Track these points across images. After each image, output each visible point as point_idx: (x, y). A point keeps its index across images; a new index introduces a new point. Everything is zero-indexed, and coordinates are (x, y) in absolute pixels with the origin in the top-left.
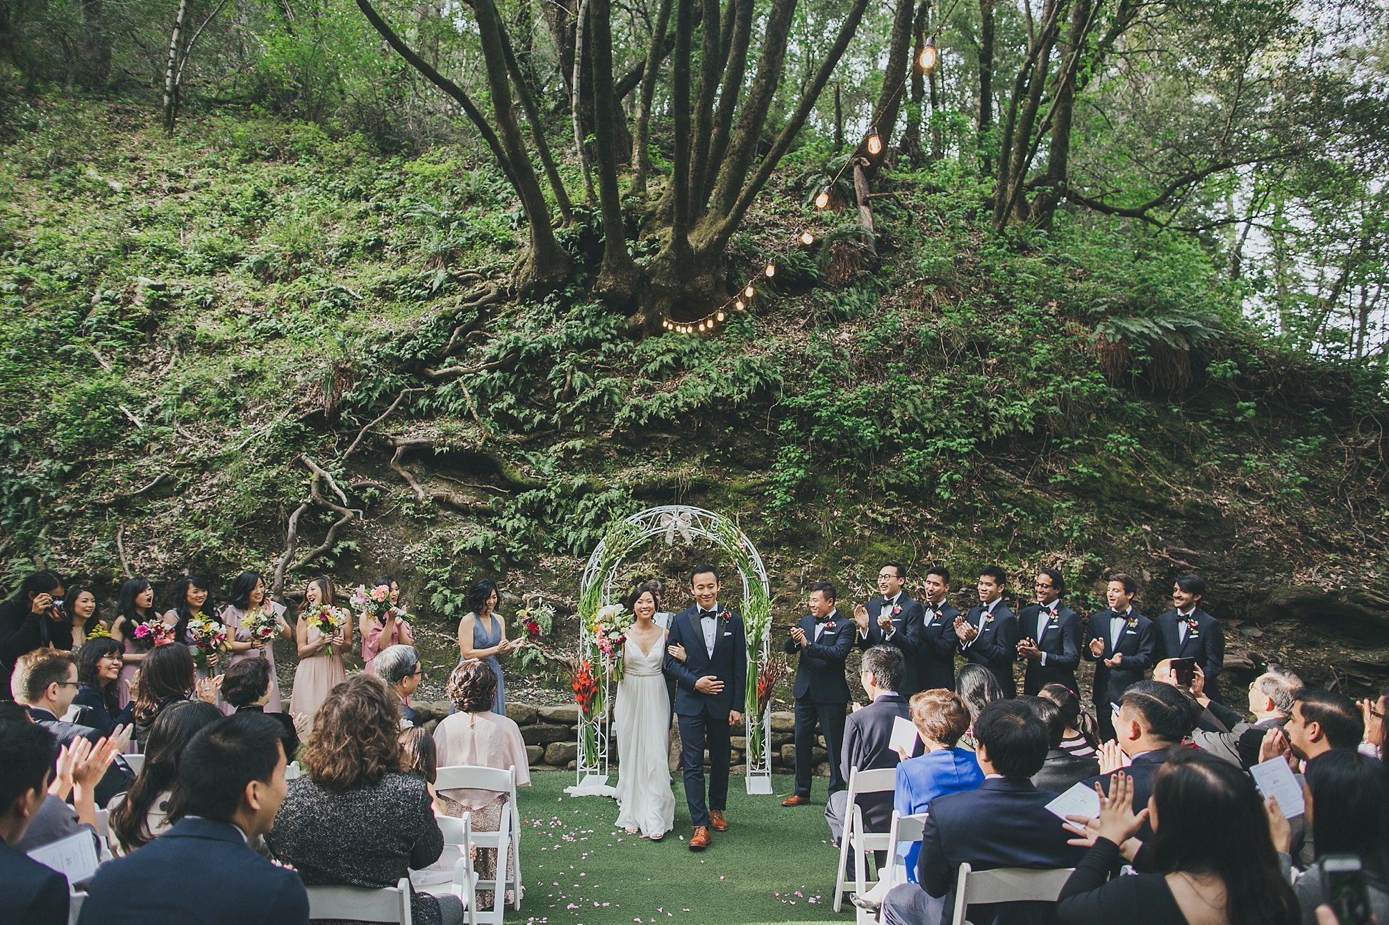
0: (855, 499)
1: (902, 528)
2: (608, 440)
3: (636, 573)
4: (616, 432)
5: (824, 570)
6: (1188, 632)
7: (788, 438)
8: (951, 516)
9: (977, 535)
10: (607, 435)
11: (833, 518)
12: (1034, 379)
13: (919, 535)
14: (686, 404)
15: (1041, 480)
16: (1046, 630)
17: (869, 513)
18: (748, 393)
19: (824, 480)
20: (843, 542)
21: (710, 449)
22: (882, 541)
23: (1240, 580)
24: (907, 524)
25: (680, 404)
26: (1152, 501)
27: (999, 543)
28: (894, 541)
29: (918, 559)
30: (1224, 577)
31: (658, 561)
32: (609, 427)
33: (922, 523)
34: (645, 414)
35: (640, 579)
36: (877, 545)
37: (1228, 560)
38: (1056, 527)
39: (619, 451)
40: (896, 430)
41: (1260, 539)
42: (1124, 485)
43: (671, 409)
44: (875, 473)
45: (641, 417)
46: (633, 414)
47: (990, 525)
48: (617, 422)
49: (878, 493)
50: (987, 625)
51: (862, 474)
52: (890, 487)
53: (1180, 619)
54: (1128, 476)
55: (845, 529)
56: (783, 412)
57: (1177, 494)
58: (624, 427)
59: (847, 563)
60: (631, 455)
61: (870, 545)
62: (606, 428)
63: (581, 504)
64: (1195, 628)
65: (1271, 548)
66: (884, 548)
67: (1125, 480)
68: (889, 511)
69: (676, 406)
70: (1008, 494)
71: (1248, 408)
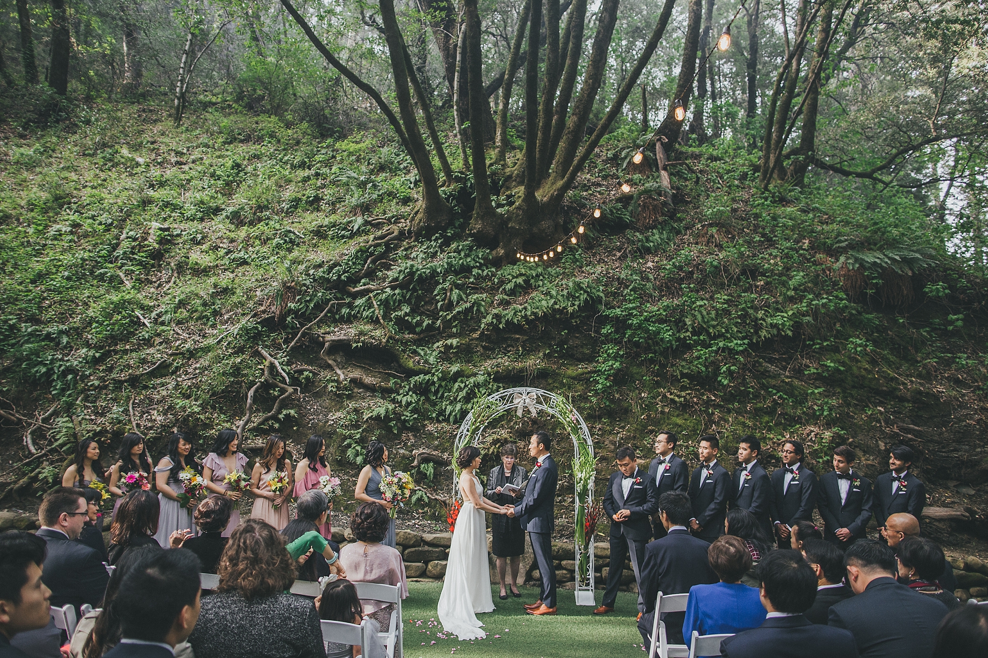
0: (658, 385)
1: (693, 407)
2: (477, 339)
3: (495, 436)
4: (482, 333)
5: (634, 437)
6: (899, 489)
7: (608, 339)
8: (730, 398)
9: (750, 412)
10: (476, 335)
11: (641, 398)
12: (792, 297)
13: (706, 412)
14: (533, 313)
15: (798, 373)
16: (790, 485)
17: (668, 395)
18: (579, 306)
19: (634, 370)
20: (649, 416)
21: (550, 346)
22: (678, 416)
23: (956, 450)
24: (697, 404)
25: (529, 313)
26: (885, 388)
27: (766, 419)
28: (687, 416)
29: (705, 429)
30: (943, 447)
31: (511, 428)
32: (477, 330)
33: (708, 403)
34: (503, 321)
35: (498, 441)
36: (674, 419)
37: (946, 435)
38: (811, 408)
39: (484, 347)
40: (688, 334)
41: (971, 419)
42: (863, 376)
43: (522, 317)
44: (672, 366)
45: (500, 323)
46: (495, 321)
47: (759, 405)
48: (483, 326)
49: (675, 381)
51: (663, 366)
52: (683, 375)
53: (894, 479)
54: (865, 369)
55: (650, 407)
56: (604, 320)
57: (904, 384)
58: (488, 330)
59: (651, 431)
60: (493, 350)
61: (668, 419)
62: (475, 330)
63: (456, 385)
64: (904, 486)
65: (981, 426)
66: (679, 421)
67: (863, 372)
68: (683, 394)
69: (526, 315)
70: (773, 382)
71: (958, 320)
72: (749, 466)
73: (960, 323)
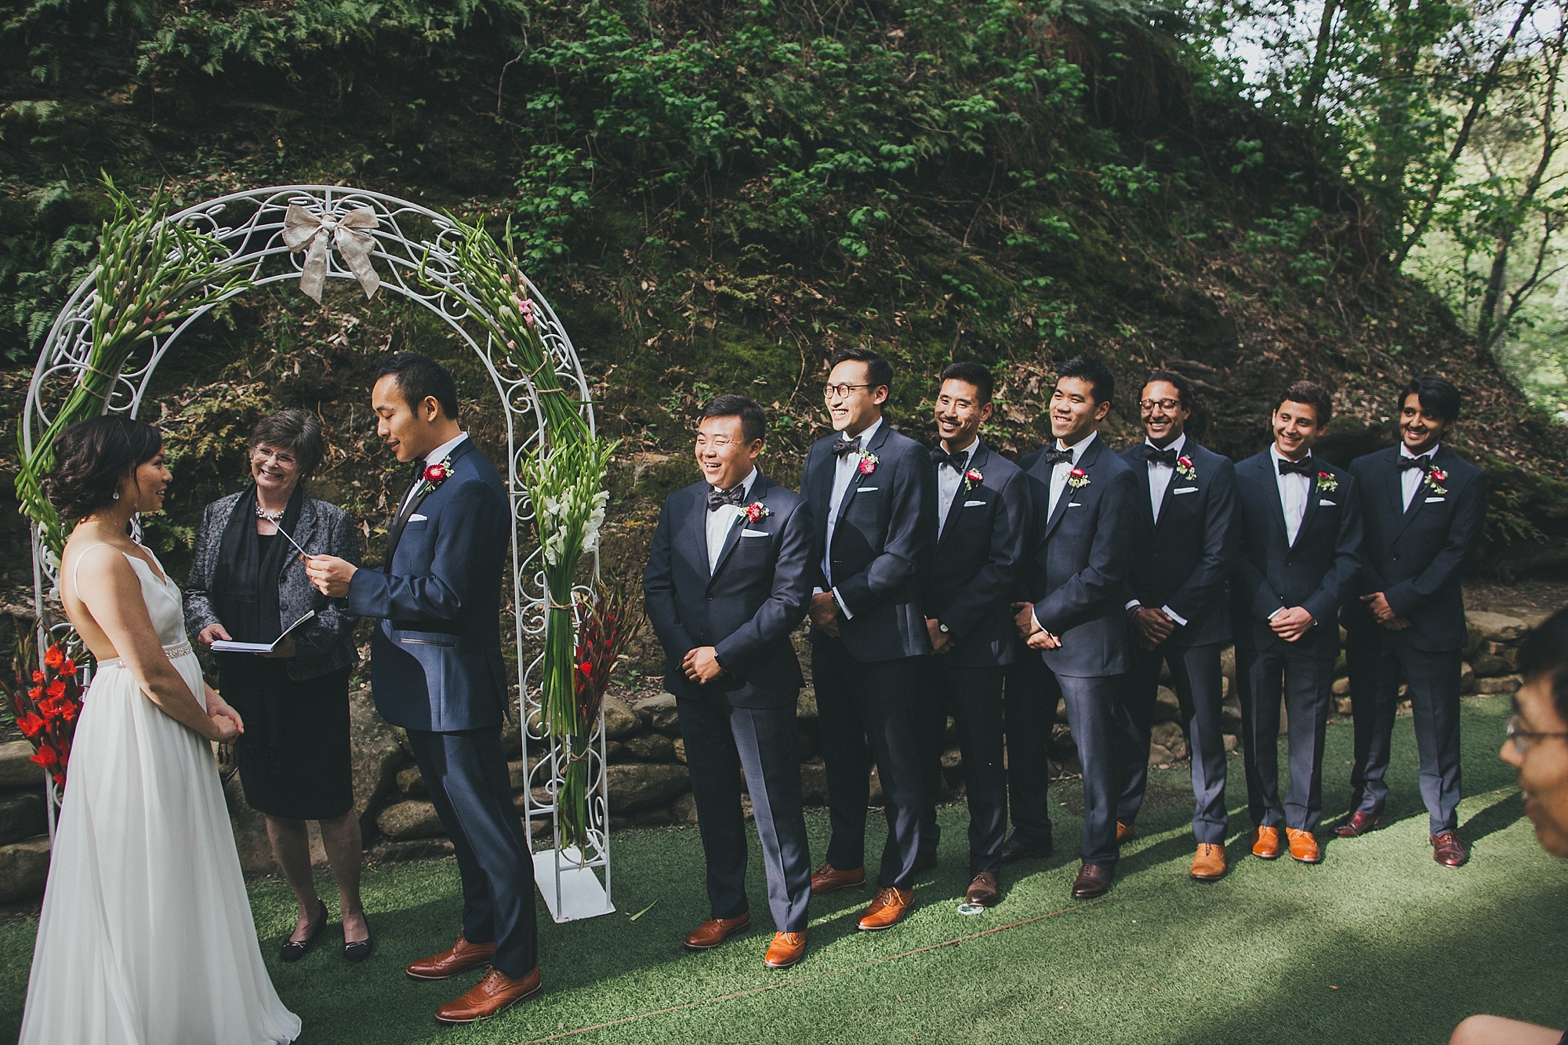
0: (680, 260)
1: (774, 316)
2: (126, 110)
3: (215, 405)
4: (144, 94)
5: (633, 396)
6: (1423, 491)
7: (545, 129)
8: (858, 296)
9: (902, 331)
10: (122, 98)
11: (643, 294)
12: (971, 67)
13: (807, 329)
14: (313, 34)
15: (990, 241)
16: (1169, 500)
17: (711, 286)
18: (457, 27)
19: (618, 220)
20: (665, 340)
21: (374, 145)
22: (739, 339)
24: (782, 309)
25: (301, 33)
26: (1139, 286)
27: (937, 346)
28: (761, 339)
29: (808, 374)
31: (268, 378)
32: (125, 81)
33: (807, 307)
34: (216, 52)
35: (224, 416)
36: (731, 346)
37: (1233, 381)
38: (1018, 322)
39: (155, 139)
40: (753, 131)
41: (1271, 349)
42: (1101, 258)
43: (280, 46)
44: (716, 213)
45: (207, 59)
46: (186, 50)
47: (922, 314)
48: (143, 62)
49: (725, 249)
50: (1069, 492)
51: (694, 212)
52: (747, 235)
54: (1105, 244)
55: (666, 316)
56: (538, 77)
57: (1167, 278)
58: (163, 79)
59: (675, 379)
60: (188, 149)
61: (716, 346)
62: (117, 83)
63: (61, 246)
64: (1440, 483)
65: (1287, 362)
66: (745, 353)
67: (1102, 251)
68: (752, 282)
69: (291, 39)
70: (942, 262)
71: (1253, 151)
72: (1079, 449)
73: (1258, 156)
